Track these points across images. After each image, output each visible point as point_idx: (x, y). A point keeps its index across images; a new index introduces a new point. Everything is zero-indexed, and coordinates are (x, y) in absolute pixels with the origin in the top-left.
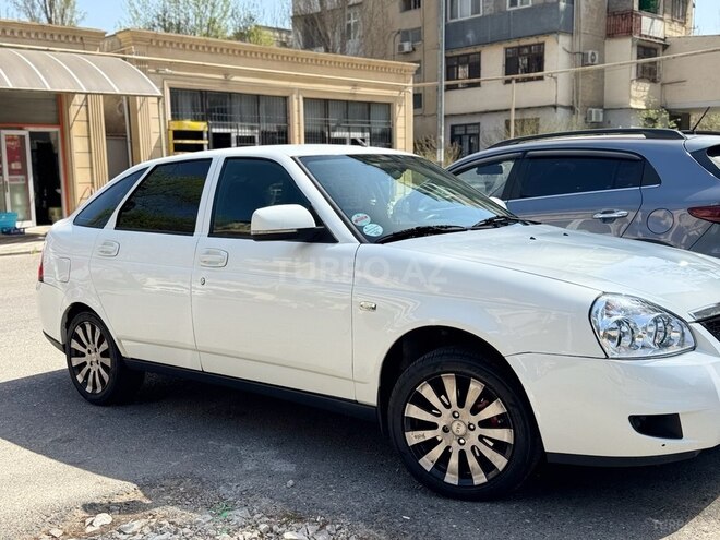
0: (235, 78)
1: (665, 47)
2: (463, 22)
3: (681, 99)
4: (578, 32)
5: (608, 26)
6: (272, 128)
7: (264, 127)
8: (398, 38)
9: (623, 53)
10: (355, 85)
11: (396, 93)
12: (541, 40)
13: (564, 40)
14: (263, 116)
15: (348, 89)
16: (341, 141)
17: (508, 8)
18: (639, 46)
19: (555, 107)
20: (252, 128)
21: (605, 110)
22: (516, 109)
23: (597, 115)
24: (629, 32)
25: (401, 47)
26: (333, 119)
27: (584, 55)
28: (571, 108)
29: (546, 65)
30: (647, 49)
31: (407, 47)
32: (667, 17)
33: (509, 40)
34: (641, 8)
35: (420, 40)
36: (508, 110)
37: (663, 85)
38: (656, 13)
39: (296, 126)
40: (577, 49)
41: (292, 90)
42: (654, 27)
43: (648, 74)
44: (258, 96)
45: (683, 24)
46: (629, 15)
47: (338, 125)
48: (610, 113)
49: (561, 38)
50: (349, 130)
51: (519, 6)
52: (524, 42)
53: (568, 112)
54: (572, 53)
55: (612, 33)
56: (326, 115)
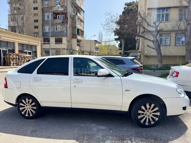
0: (2, 38)
1: (81, 41)
2: (47, 32)
3: (83, 49)
4: (68, 37)
5: (72, 36)
6: (11, 49)
7: (9, 48)
8: (34, 33)
9: (74, 41)
10: (29, 41)
11: (37, 44)
12: (62, 37)
13: (66, 38)
14: (9, 46)
15: (28, 42)
16: (26, 53)
17: (55, 31)
18: (77, 40)
19: (65, 49)
20: (6, 49)
21: (72, 50)
22: (62, 49)
23: (71, 51)
24: (76, 38)
25: (34, 35)
26: (24, 48)
27: (69, 41)
28: (67, 49)
29: (63, 42)
30: (79, 41)
31: (35, 35)
32: (81, 36)
33: (56, 36)
34: (77, 34)
35: (38, 34)
36: (60, 49)
37: (81, 47)
38: (79, 35)
39: (17, 49)
40: (68, 40)
41: (16, 41)
42: (79, 37)
43: (79, 45)
44: (8, 42)
45: (83, 37)
46: (75, 35)
47: (26, 49)
48: (73, 51)
49: (65, 37)
50: (28, 50)
51: (57, 31)
52: (58, 37)
53: (67, 50)
54: (67, 40)
55: (73, 38)
56: (23, 47)
